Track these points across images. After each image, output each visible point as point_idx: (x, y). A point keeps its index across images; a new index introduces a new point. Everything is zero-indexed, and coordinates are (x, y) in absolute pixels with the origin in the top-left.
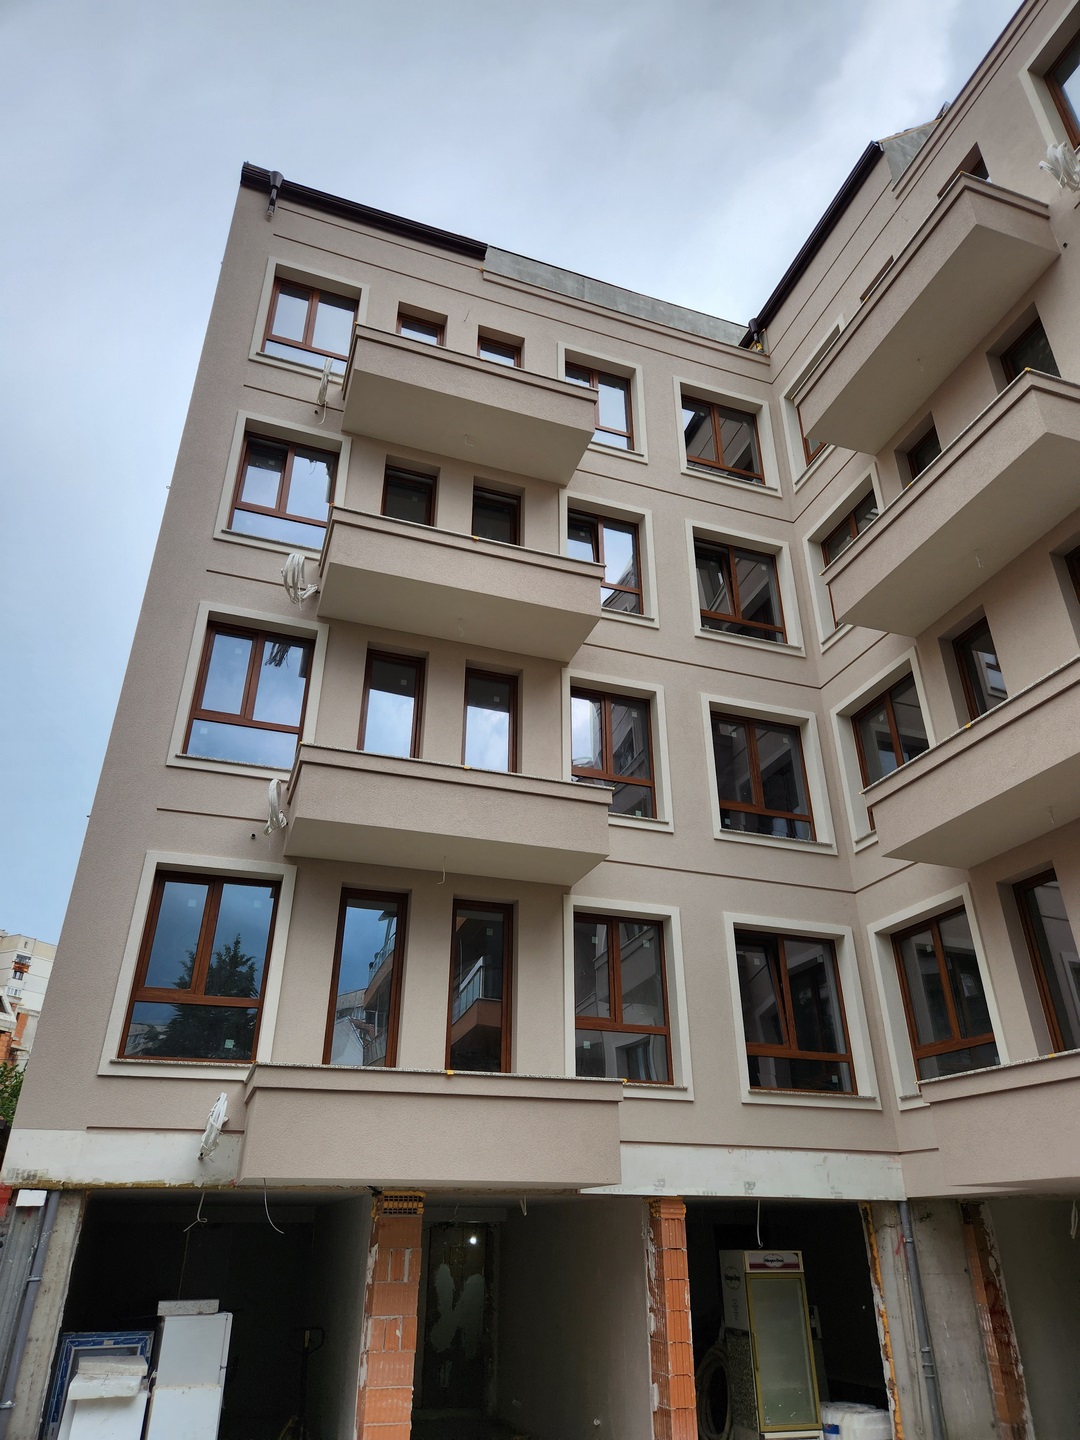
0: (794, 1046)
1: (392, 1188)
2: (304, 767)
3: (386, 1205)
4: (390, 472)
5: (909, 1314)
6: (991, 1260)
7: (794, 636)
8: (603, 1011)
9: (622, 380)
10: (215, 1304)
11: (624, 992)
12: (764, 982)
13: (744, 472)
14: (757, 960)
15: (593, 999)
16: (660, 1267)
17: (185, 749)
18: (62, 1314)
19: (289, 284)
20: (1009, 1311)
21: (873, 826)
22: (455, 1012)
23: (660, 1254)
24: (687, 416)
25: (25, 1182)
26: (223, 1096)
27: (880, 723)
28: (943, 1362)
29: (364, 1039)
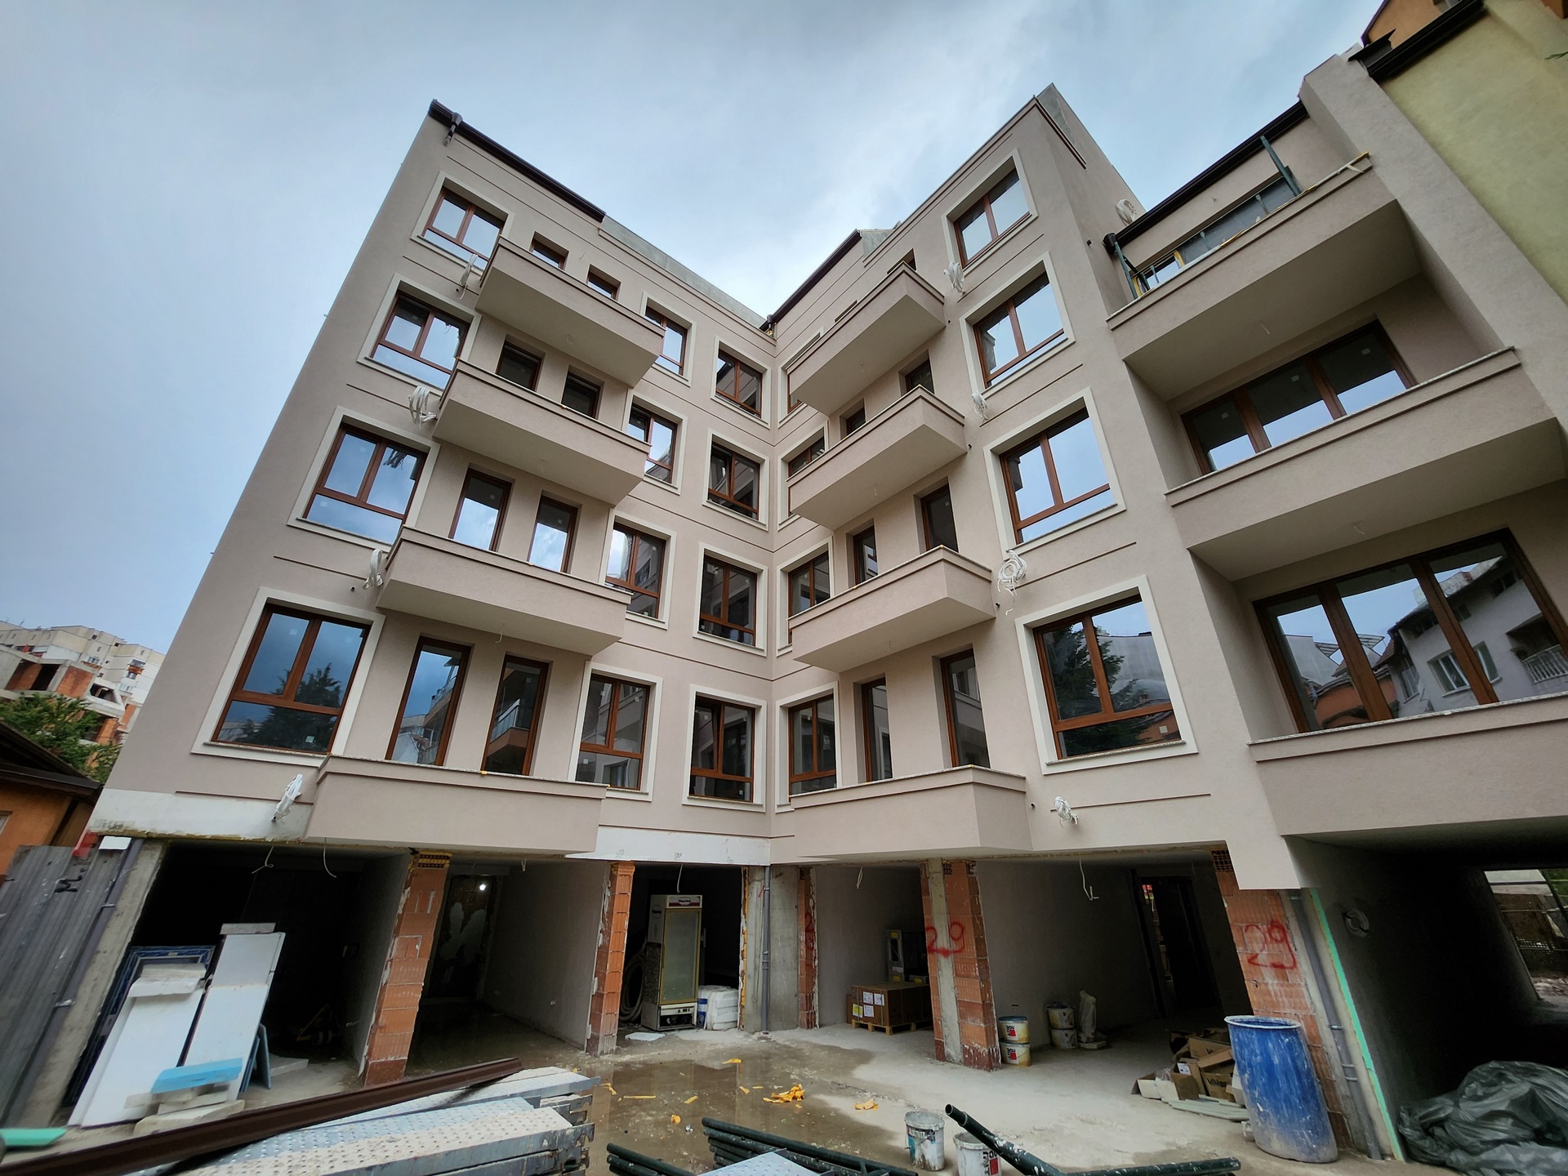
0: (720, 771)
1: (427, 850)
2: (403, 543)
3: (421, 861)
4: (506, 346)
5: (761, 932)
6: (811, 900)
7: (763, 516)
8: (600, 741)
9: (683, 329)
10: (272, 926)
11: (617, 730)
12: (709, 730)
13: (750, 408)
14: (707, 717)
15: (594, 734)
16: (611, 905)
17: (305, 515)
18: (132, 933)
19: (451, 193)
20: (816, 930)
21: (790, 641)
22: (493, 735)
23: (613, 897)
24: (720, 364)
25: (111, 831)
26: (300, 776)
27: (804, 580)
28: (774, 960)
29: (420, 749)
